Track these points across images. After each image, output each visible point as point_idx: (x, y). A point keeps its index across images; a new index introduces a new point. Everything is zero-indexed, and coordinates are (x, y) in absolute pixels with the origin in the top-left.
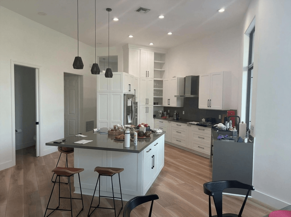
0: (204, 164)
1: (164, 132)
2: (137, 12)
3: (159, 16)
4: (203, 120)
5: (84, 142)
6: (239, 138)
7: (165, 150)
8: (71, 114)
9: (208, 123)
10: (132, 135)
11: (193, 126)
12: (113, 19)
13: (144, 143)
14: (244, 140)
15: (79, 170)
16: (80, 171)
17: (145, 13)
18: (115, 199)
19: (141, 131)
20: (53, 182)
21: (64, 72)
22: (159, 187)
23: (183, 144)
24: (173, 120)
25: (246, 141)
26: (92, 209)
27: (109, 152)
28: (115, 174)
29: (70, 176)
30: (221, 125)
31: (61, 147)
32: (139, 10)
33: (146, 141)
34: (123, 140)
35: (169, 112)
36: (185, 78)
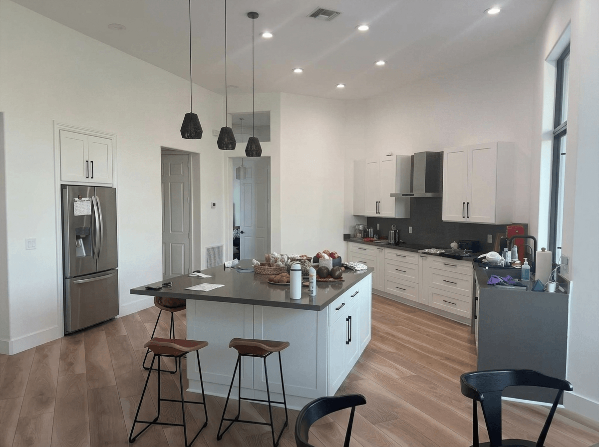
0: (458, 337)
1: (370, 270)
2: (313, 18)
3: (358, 26)
4: (454, 245)
5: (207, 288)
6: (535, 283)
7: (373, 306)
8: (175, 231)
9: (464, 253)
10: (305, 275)
11: (430, 258)
12: (261, 34)
13: (329, 291)
14: (547, 286)
15: (197, 345)
16: (199, 346)
17: (327, 20)
18: (271, 404)
19: (323, 267)
20: (146, 369)
21: (161, 147)
22: (360, 382)
23: (410, 296)
24: (389, 245)
25: (552, 288)
26: (226, 423)
27: (258, 308)
28: (271, 353)
29: (180, 357)
30: (493, 256)
31: (160, 298)
32: (315, 15)
33: (333, 286)
34: (286, 285)
35: (378, 228)
36: (412, 157)
